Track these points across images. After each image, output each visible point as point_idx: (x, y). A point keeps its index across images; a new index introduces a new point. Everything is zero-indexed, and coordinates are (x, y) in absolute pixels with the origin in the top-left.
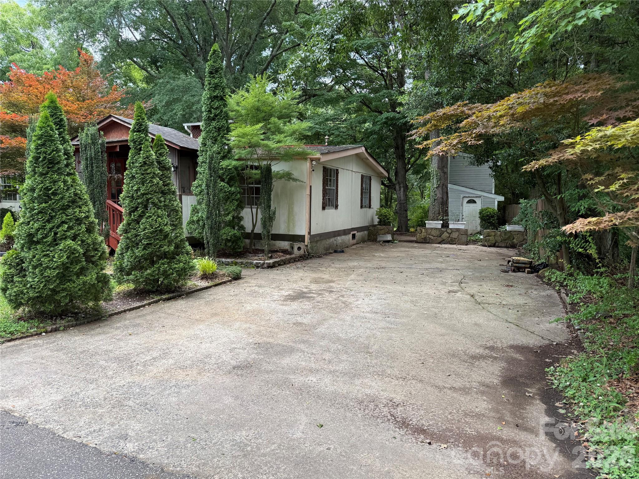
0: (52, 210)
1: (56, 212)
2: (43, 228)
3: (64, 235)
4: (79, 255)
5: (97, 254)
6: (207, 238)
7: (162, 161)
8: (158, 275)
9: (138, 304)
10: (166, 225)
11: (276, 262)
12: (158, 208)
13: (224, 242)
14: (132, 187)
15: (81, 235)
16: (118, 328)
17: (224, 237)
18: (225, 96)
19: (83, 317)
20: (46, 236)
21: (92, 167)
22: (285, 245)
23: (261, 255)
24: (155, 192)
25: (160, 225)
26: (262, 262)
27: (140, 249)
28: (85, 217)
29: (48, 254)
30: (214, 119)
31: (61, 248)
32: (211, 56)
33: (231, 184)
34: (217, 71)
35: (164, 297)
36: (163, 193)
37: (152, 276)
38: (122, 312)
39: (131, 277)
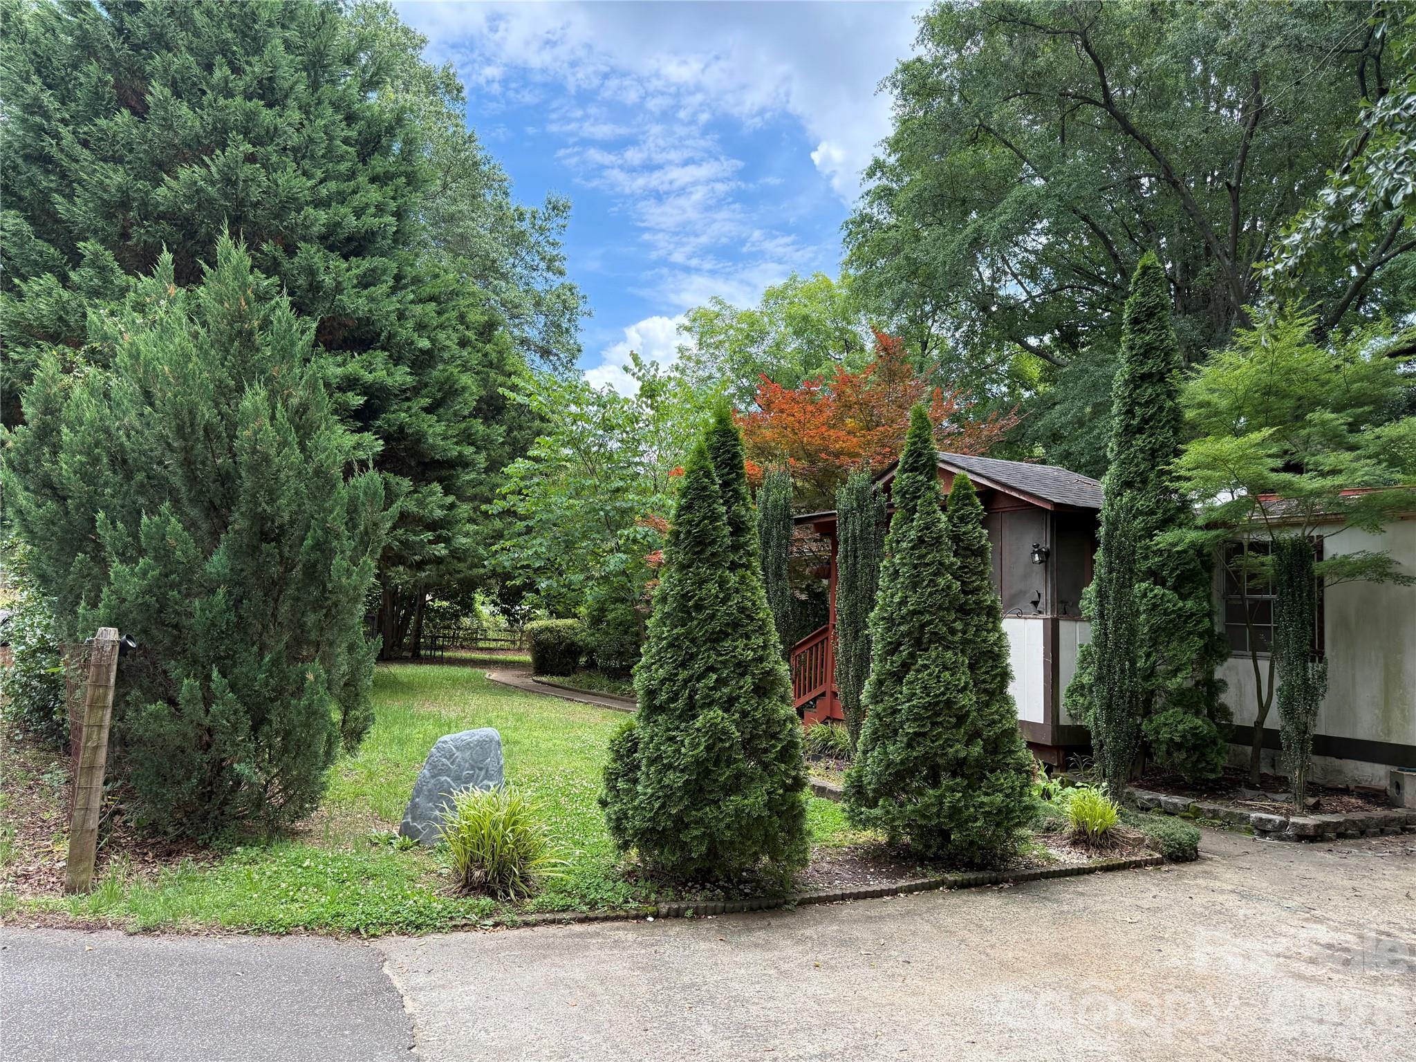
0: (693, 641)
1: (698, 647)
2: (671, 678)
3: (708, 696)
4: (731, 746)
5: (774, 746)
6: (1099, 734)
7: (964, 533)
8: (938, 816)
9: (885, 884)
10: (965, 688)
11: (1328, 824)
12: (947, 648)
13: (1164, 747)
14: (892, 596)
15: (742, 700)
16: (802, 941)
17: (1164, 735)
18: (1170, 371)
19: (747, 894)
20: (675, 698)
21: (856, 557)
22: (1376, 774)
23: (1284, 796)
24: (940, 608)
25: (947, 689)
26: (1277, 818)
27: (899, 745)
28: (753, 660)
29: (675, 737)
30: (1140, 430)
31: (698, 725)
32: (1136, 283)
33: (1185, 591)
34: (1150, 314)
35: (951, 877)
36: (963, 611)
37: (924, 816)
38: (835, 898)
39: (877, 812)
